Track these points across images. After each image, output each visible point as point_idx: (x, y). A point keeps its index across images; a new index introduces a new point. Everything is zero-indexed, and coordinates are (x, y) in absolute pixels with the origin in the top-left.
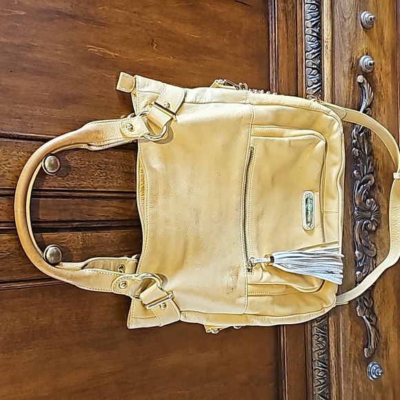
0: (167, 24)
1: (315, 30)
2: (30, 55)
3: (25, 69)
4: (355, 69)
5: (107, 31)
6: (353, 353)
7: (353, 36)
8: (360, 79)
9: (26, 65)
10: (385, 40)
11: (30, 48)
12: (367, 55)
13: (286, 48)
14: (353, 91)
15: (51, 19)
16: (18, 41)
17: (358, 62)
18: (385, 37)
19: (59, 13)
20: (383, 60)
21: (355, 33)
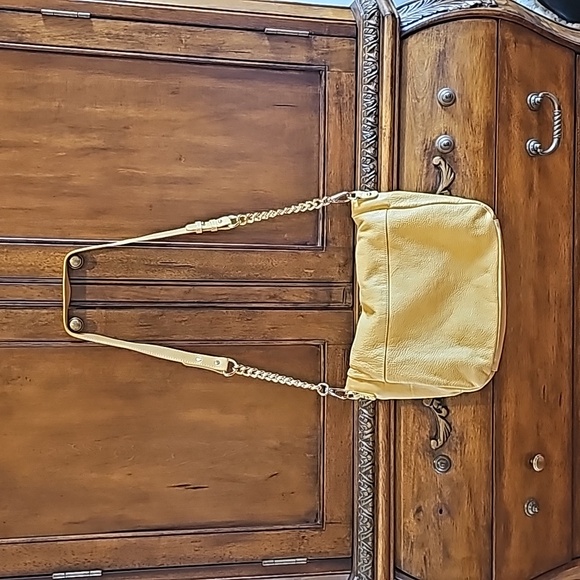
0: (197, 139)
1: (369, 119)
2: (69, 183)
3: (64, 193)
4: (430, 151)
5: (136, 154)
6: (415, 442)
7: (427, 116)
8: (436, 160)
9: (66, 191)
10: (475, 114)
11: (69, 178)
12: (446, 134)
13: (339, 140)
14: (427, 174)
15: (87, 154)
16: (60, 175)
17: (434, 143)
18: (475, 111)
19: (94, 148)
20: (471, 137)
21: (431, 113)
